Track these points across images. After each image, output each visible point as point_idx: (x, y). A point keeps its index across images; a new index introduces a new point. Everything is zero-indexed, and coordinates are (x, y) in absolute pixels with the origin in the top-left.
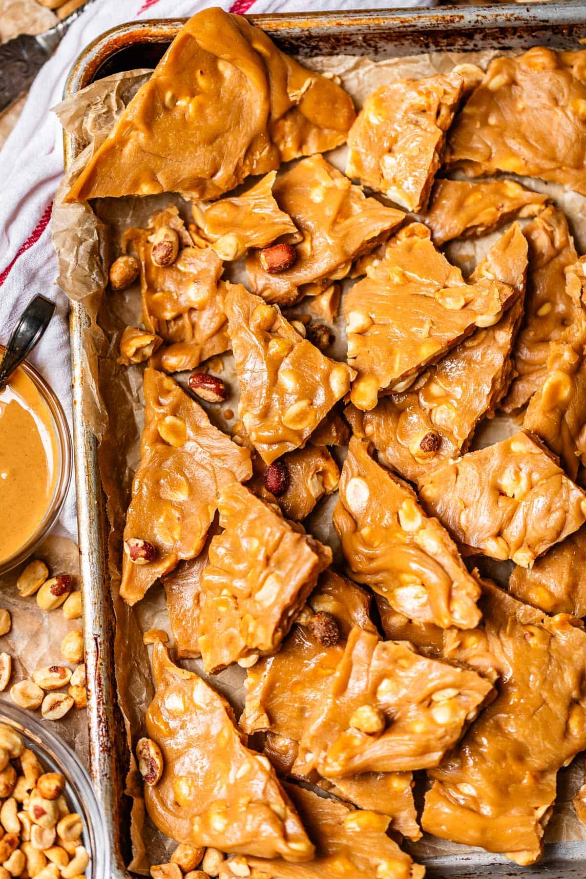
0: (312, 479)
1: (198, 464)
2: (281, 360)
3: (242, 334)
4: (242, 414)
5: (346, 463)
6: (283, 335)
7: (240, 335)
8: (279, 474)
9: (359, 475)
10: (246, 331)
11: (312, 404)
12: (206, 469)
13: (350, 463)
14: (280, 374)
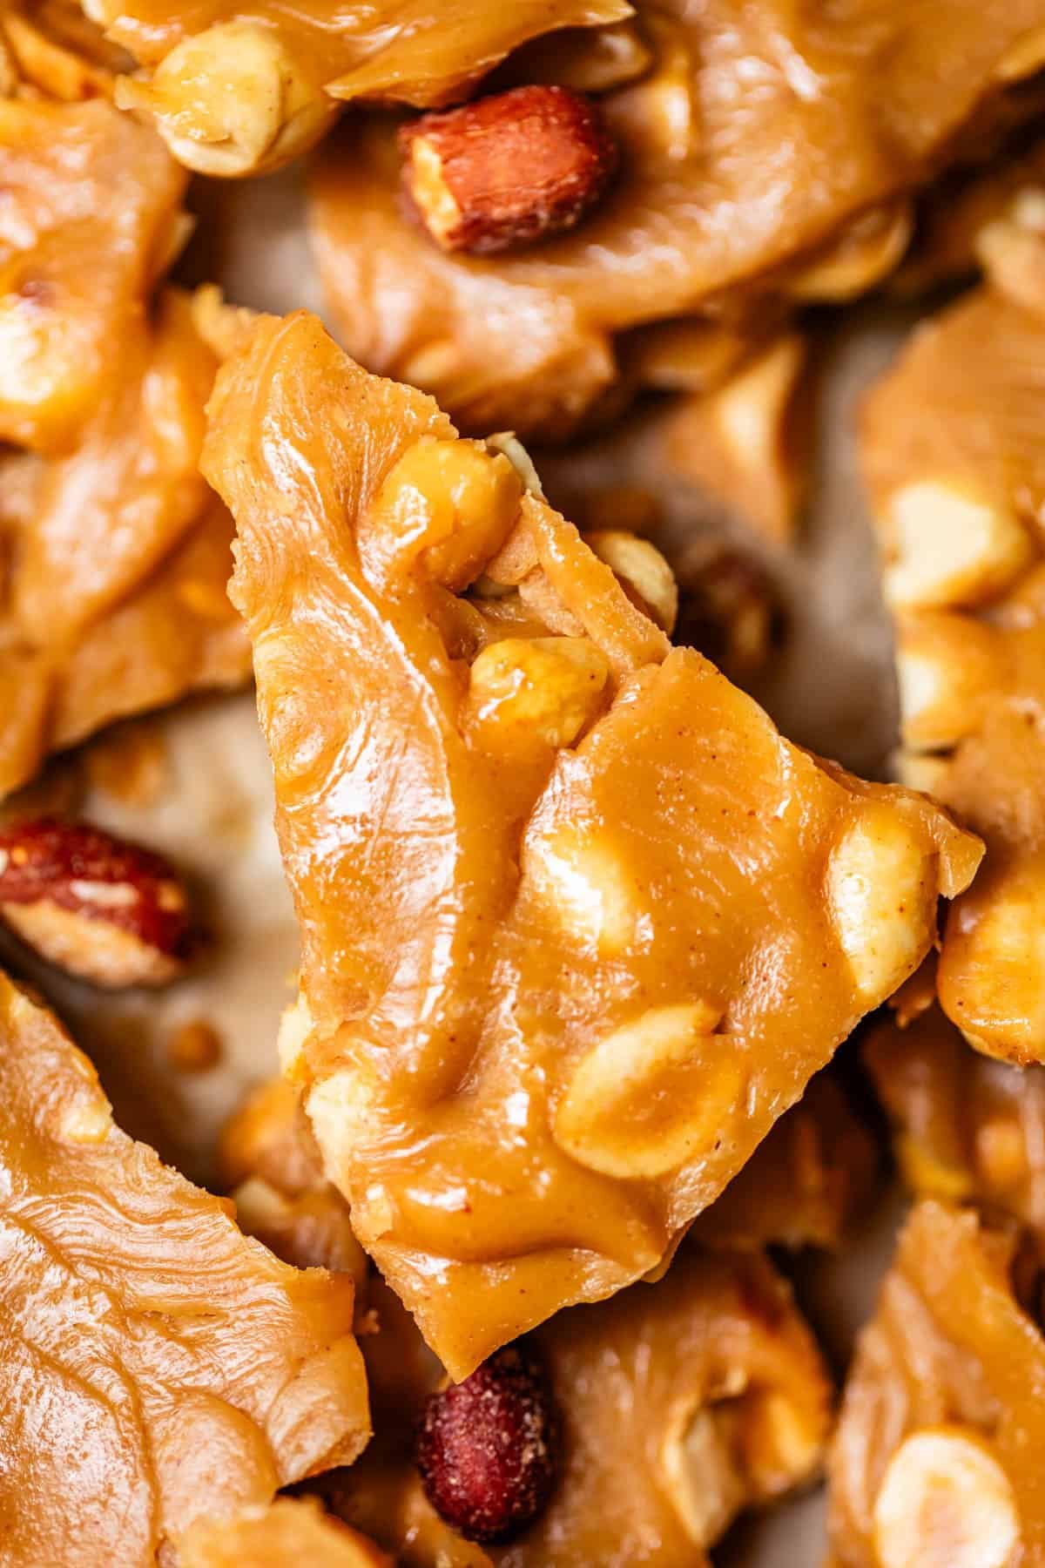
0: (685, 1437)
1: (47, 1362)
2: (543, 768)
3: (315, 610)
4: (308, 1079)
5: (873, 1346)
6: (553, 617)
7: (300, 614)
8: (514, 1425)
9: (954, 1418)
10: (341, 595)
11: (721, 1028)
12: (93, 1393)
13: (897, 1342)
14: (537, 843)
